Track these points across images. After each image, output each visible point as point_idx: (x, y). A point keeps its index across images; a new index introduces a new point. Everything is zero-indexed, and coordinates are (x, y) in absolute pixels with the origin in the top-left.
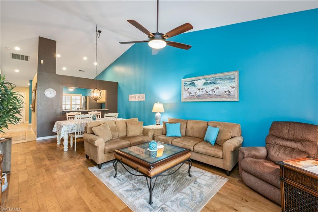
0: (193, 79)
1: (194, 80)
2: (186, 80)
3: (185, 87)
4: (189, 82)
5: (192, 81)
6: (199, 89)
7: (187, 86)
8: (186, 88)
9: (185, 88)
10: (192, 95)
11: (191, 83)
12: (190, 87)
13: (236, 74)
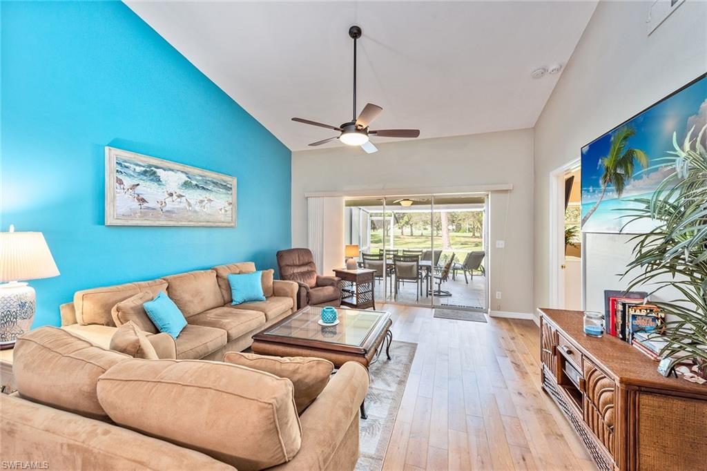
0: (154, 161)
2: (124, 154)
13: (233, 182)
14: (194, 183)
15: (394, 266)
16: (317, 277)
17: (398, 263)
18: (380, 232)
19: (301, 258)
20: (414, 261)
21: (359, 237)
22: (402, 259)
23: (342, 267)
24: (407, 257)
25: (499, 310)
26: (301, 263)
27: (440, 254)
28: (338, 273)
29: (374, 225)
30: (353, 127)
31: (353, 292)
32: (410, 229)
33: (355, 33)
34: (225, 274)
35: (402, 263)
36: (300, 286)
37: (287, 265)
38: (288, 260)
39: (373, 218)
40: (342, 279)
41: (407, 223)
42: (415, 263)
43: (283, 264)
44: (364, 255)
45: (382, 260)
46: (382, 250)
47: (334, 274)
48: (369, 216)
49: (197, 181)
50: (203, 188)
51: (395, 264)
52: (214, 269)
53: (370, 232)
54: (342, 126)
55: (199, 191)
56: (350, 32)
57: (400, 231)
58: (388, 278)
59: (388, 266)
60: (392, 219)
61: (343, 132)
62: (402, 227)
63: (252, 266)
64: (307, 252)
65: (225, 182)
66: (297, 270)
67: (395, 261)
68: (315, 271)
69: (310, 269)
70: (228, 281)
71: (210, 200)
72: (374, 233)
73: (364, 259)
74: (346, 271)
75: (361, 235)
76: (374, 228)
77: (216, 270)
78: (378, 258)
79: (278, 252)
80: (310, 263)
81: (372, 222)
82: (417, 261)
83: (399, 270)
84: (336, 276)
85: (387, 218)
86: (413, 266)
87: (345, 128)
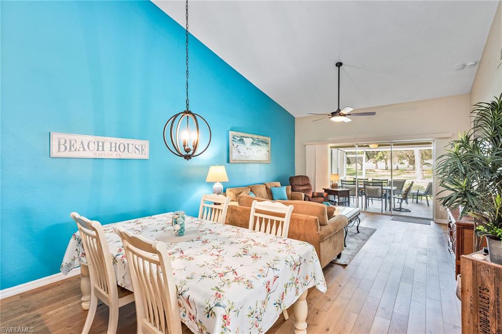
0: (243, 134)
1: (244, 137)
2: (235, 133)
3: (234, 143)
4: (238, 137)
5: (241, 137)
6: (248, 149)
7: (236, 142)
8: (236, 145)
9: (233, 145)
10: (241, 155)
11: (240, 139)
12: (240, 145)
13: (269, 139)
14: (255, 142)
15: (363, 189)
16: (313, 193)
17: (367, 187)
18: (353, 166)
19: (303, 181)
20: (379, 185)
21: (338, 169)
22: (371, 184)
23: (329, 187)
24: (375, 183)
25: (442, 218)
26: (303, 184)
27: (404, 183)
28: (326, 190)
29: (349, 160)
30: (338, 114)
31: (335, 202)
32: (385, 163)
33: (339, 65)
34: (269, 187)
35: (371, 187)
36: (305, 196)
37: (297, 185)
38: (296, 182)
39: (349, 156)
40: (329, 194)
41: (381, 158)
42: (380, 187)
43: (293, 184)
44: (342, 181)
45: (355, 184)
46: (355, 179)
47: (323, 191)
48: (345, 153)
49: (256, 141)
50: (258, 144)
51: (364, 188)
52: (264, 184)
53: (346, 166)
54: (332, 113)
55: (257, 146)
56: (336, 65)
57: (375, 165)
58: (360, 198)
59: (359, 189)
60: (364, 156)
61: (333, 116)
62: (377, 161)
63: (278, 184)
64: (306, 178)
65: (266, 140)
66: (301, 188)
67: (365, 185)
68: (311, 189)
69: (308, 188)
70: (271, 190)
71: (261, 150)
72: (349, 167)
73: (342, 184)
74: (331, 189)
75: (339, 168)
76: (349, 163)
77: (265, 184)
78: (353, 183)
79: (290, 178)
80: (308, 184)
81: (347, 158)
82: (382, 186)
83: (368, 191)
84: (325, 192)
85: (360, 155)
86: (378, 189)
87: (333, 114)
